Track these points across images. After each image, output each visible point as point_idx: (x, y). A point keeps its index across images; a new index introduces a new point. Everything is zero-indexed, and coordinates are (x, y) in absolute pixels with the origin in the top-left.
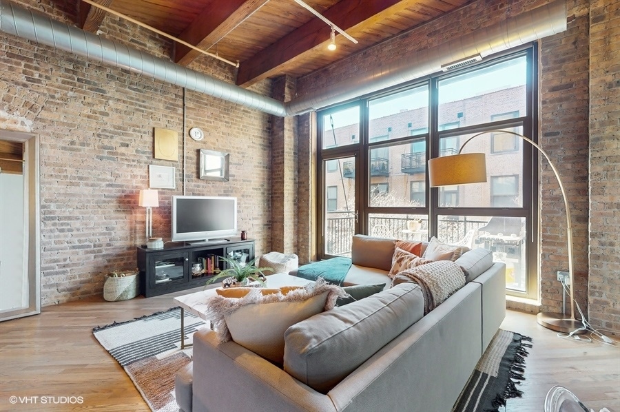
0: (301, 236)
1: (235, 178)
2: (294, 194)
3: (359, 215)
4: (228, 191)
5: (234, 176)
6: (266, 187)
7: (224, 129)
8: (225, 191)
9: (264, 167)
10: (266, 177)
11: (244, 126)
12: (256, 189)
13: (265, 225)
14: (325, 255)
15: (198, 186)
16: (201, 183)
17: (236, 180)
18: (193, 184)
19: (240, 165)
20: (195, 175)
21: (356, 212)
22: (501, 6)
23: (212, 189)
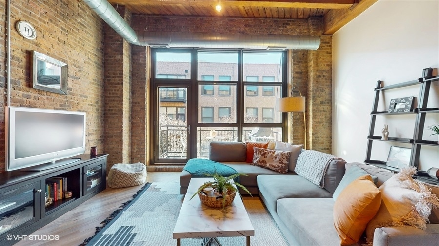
0: (135, 147)
1: (72, 92)
2: (129, 112)
3: (191, 128)
4: (65, 105)
5: (71, 89)
6: (99, 104)
7: (59, 34)
8: (61, 105)
9: (98, 85)
10: (100, 94)
11: (80, 39)
12: (92, 105)
13: (99, 140)
14: (158, 160)
15: (29, 97)
16: (33, 94)
17: (73, 94)
18: (21, 93)
19: (77, 78)
20: (23, 82)
21: (188, 126)
22: (280, 27)
23: (47, 102)
